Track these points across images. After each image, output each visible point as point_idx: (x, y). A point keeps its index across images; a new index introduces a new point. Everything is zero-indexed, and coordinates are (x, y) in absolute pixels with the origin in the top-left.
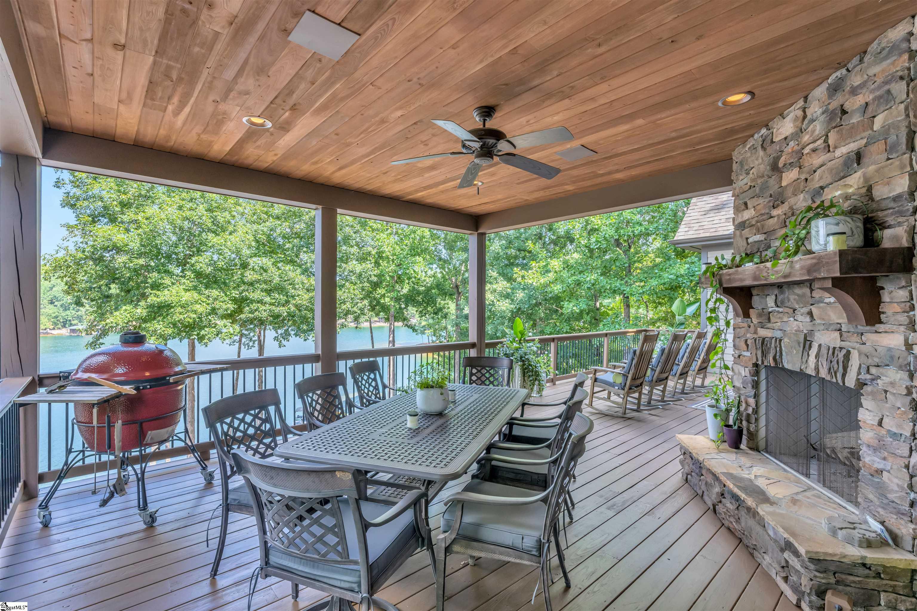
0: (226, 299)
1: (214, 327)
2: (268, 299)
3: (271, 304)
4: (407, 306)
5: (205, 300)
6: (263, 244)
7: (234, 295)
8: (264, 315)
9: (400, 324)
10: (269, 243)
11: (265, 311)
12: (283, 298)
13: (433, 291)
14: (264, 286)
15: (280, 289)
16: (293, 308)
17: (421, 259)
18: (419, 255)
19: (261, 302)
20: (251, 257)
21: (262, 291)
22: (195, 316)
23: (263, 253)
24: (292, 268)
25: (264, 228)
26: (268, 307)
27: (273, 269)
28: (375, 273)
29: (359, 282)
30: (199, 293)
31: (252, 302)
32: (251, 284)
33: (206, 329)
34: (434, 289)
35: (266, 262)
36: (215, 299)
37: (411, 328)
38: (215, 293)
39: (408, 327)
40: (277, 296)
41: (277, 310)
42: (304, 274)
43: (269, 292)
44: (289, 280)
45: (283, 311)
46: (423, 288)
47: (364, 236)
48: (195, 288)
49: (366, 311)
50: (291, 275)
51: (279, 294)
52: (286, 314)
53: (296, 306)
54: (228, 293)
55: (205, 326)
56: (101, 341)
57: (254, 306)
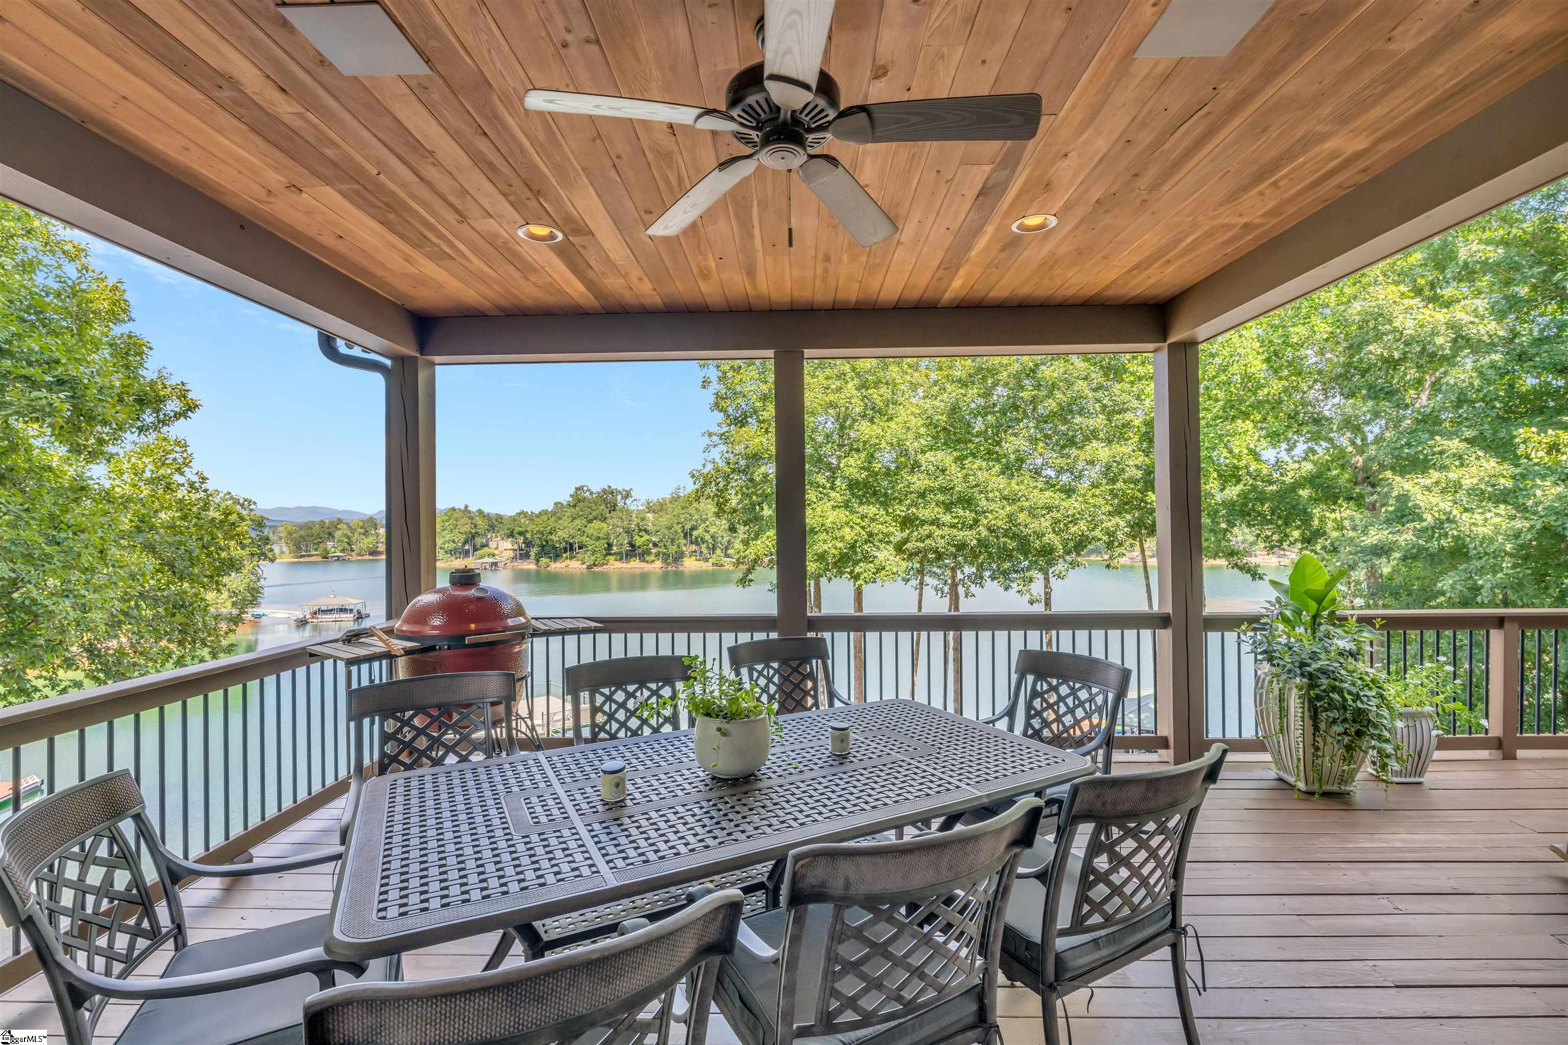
0: (888, 519)
1: (872, 562)
2: (947, 518)
3: (953, 526)
4: (1232, 524)
5: (858, 521)
6: (945, 429)
7: (898, 512)
8: (942, 543)
9: (1222, 562)
10: (955, 428)
11: (943, 537)
12: (969, 515)
13: (1301, 492)
14: (941, 497)
15: (967, 502)
16: (985, 533)
17: (1249, 425)
18: (1246, 416)
19: (935, 522)
20: (923, 452)
21: (937, 505)
22: (840, 545)
23: (945, 444)
24: (984, 464)
25: (942, 403)
26: (947, 531)
27: (954, 468)
28: (1139, 462)
29: (1104, 481)
30: (851, 511)
31: (923, 523)
32: (922, 495)
33: (861, 564)
34: (1302, 486)
35: (944, 457)
36: (873, 520)
37: (1248, 571)
38: (871, 510)
39: (1241, 568)
40: (961, 512)
41: (961, 535)
42: (1003, 473)
43: (948, 507)
44: (977, 486)
45: (969, 537)
46: (1274, 488)
47: (1118, 393)
48: (846, 505)
49: (1120, 536)
50: (982, 476)
51: (964, 509)
52: (975, 542)
53: (990, 530)
54: (890, 510)
55: (861, 560)
56: (750, 577)
57: (925, 530)
